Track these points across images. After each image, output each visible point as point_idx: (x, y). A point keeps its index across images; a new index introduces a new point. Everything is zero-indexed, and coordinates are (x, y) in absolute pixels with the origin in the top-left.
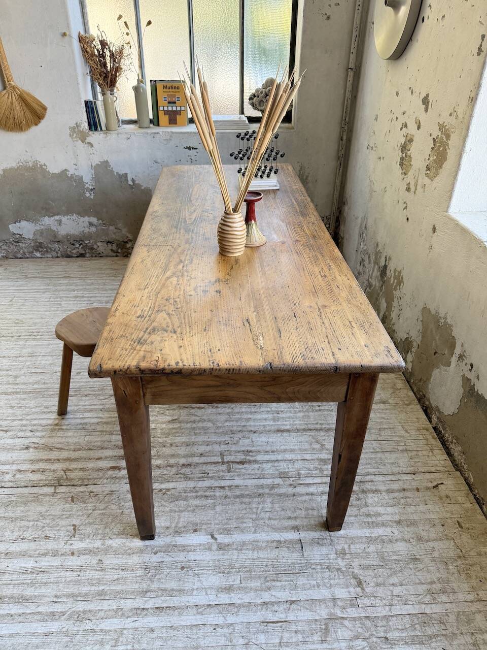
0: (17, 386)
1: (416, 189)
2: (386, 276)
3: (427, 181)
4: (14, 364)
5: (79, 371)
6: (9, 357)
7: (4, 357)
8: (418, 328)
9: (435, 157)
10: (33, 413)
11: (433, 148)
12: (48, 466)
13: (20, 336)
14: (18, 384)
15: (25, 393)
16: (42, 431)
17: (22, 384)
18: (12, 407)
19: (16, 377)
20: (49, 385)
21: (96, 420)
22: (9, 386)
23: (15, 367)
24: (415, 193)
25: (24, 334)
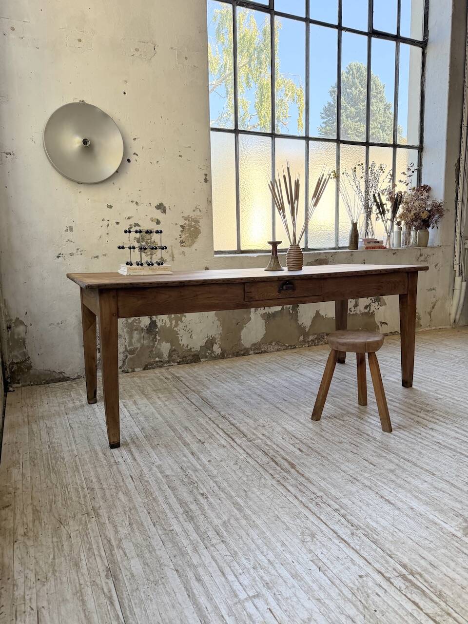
0: (399, 464)
1: (173, 258)
2: (157, 328)
3: (185, 249)
4: (380, 483)
5: (338, 444)
6: (377, 493)
7: (382, 497)
8: (216, 325)
9: (187, 235)
10: (407, 441)
11: (182, 231)
12: (427, 418)
13: (336, 510)
14: (397, 465)
15: (398, 455)
16: (413, 430)
17: (393, 462)
18: (420, 453)
19: (392, 471)
20: (373, 449)
21: (373, 418)
22: (405, 467)
23: (383, 480)
24: (173, 260)
25: (329, 509)
